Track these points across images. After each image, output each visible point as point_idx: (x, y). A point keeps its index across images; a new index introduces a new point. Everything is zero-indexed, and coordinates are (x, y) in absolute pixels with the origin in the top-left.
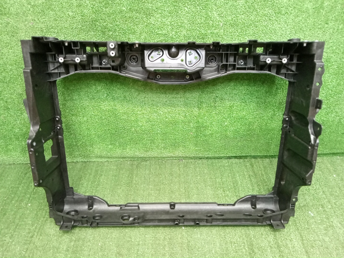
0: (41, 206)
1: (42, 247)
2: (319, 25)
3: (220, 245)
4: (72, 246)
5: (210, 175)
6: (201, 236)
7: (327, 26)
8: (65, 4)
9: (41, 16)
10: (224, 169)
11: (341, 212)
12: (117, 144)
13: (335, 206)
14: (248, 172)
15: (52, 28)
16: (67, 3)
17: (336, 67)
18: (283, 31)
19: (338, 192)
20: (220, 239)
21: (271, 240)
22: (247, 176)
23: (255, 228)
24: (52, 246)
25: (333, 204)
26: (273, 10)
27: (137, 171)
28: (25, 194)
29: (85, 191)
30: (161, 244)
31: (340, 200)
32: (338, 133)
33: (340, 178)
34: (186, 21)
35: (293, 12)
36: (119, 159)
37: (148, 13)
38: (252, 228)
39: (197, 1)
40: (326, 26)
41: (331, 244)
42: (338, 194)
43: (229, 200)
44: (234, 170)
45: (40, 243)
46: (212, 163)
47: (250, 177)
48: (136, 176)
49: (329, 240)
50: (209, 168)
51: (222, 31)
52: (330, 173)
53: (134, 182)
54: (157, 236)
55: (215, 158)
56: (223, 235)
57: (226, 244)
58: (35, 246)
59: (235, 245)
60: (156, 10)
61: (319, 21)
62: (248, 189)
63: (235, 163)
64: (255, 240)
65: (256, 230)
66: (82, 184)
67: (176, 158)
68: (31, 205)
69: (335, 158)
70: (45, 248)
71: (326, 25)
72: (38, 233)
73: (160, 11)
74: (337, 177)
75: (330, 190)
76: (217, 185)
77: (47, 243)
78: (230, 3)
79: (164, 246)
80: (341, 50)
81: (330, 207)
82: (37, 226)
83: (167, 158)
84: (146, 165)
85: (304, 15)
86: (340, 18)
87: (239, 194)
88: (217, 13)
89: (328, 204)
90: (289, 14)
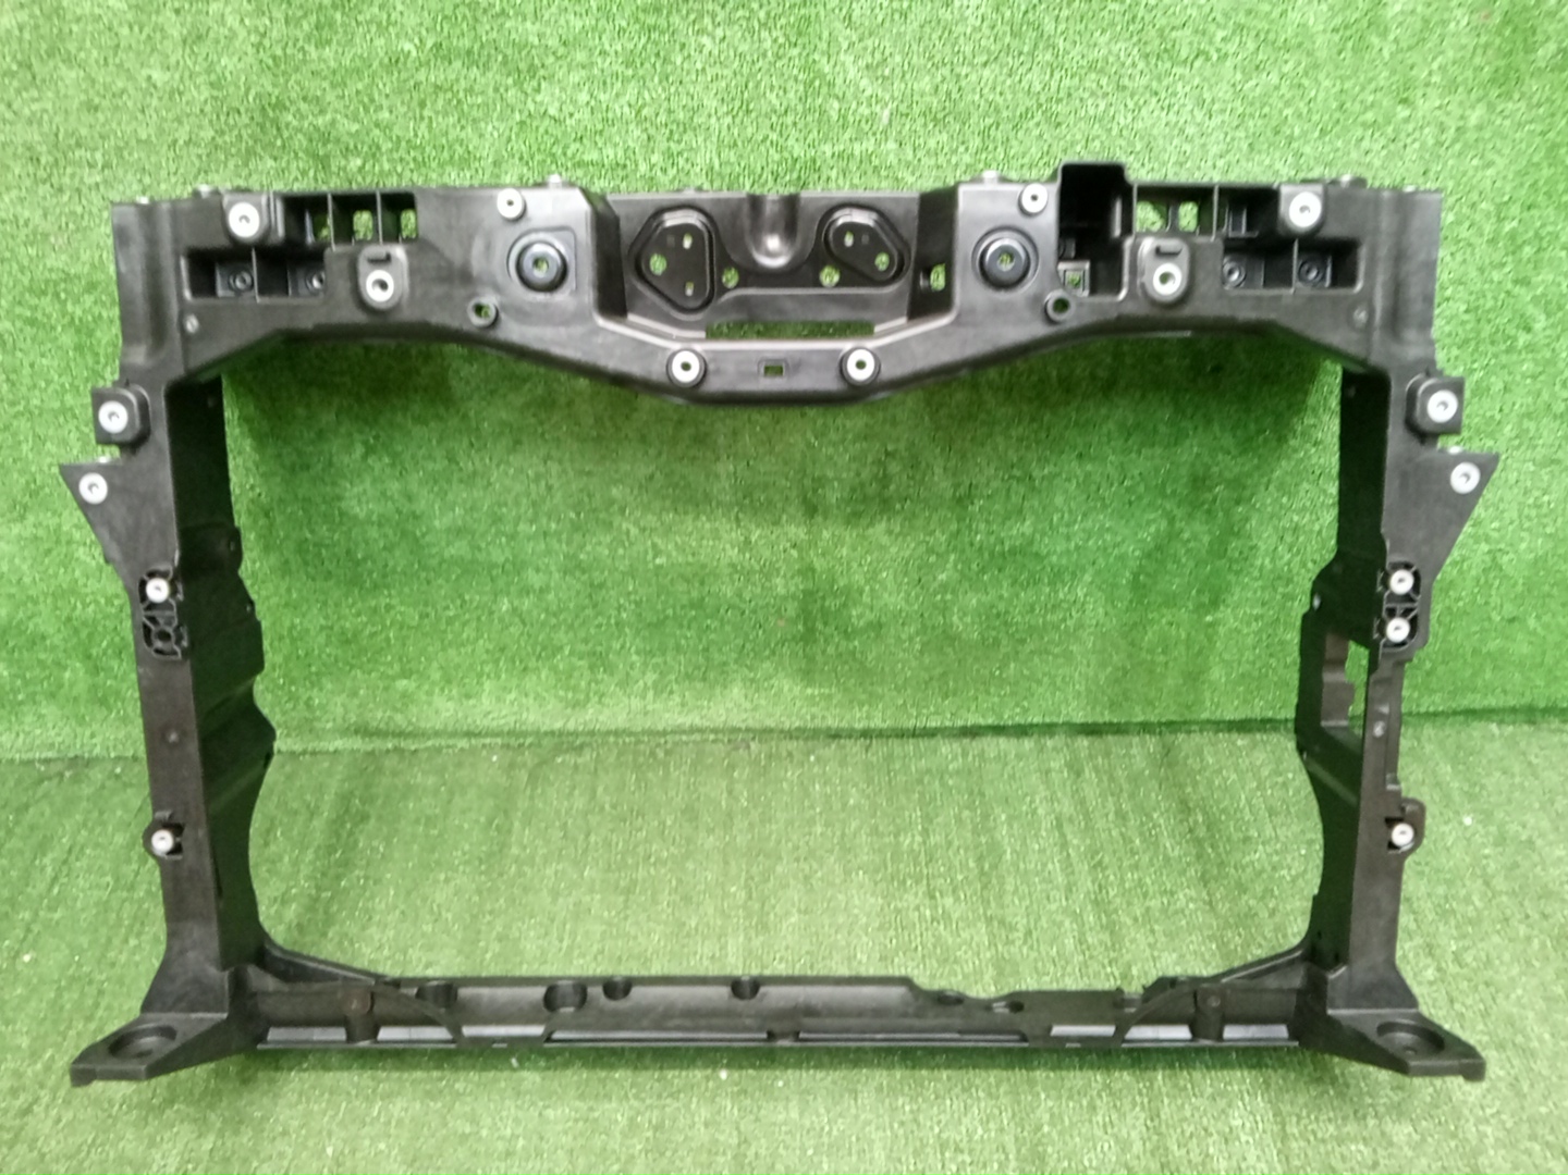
0: (80, 966)
1: (70, 1158)
2: (1366, 110)
3: (888, 1158)
4: (206, 1157)
5: (874, 815)
6: (801, 1114)
7: (1406, 113)
8: (125, 31)
9: (18, 92)
10: (943, 784)
11: (1482, 1000)
12: (436, 675)
13: (1457, 969)
14: (1052, 799)
15: (78, 145)
16: (136, 29)
17: (1463, 308)
18: (1188, 139)
19: (1477, 903)
20: (892, 1127)
21: (1134, 1134)
22: (1046, 824)
23: (1064, 1073)
24: (112, 1155)
25: (1450, 957)
26: (1135, 39)
27: (532, 798)
28: (13, 906)
29: (284, 894)
30: (614, 1152)
31: (1482, 940)
32: (1489, 619)
33: (1493, 829)
34: (711, 103)
35: (1231, 48)
36: (451, 742)
37: (523, 66)
38: (1048, 1077)
39: (755, 6)
40: (1402, 112)
41: (1418, 1157)
42: (1476, 909)
43: (950, 941)
44: (989, 792)
45: (58, 1142)
46: (889, 758)
47: (1059, 826)
48: (527, 822)
49: (1410, 1135)
50: (870, 781)
51: (892, 145)
52: (1446, 806)
53: (515, 850)
54: (596, 1114)
55: (901, 734)
56: (907, 1108)
57: (916, 1153)
58: (35, 1153)
59: (960, 1158)
60: (561, 51)
61: (1367, 92)
62: (1044, 886)
63: (998, 758)
64: (1055, 1135)
65: (1068, 1084)
66: (273, 862)
67: (720, 736)
68: (35, 961)
69: (1477, 730)
70: (81, 1163)
71: (1399, 108)
72: (54, 1091)
73: (581, 56)
74: (1480, 827)
75: (1441, 890)
76: (902, 866)
77: (94, 1140)
78: (920, 14)
79: (626, 1162)
80: (1480, 228)
81: (1430, 974)
82: (52, 1058)
83: (677, 738)
84: (576, 767)
85: (1290, 65)
86: (1469, 73)
87: (1000, 912)
88: (861, 63)
89: (1425, 961)
90: (1215, 57)
